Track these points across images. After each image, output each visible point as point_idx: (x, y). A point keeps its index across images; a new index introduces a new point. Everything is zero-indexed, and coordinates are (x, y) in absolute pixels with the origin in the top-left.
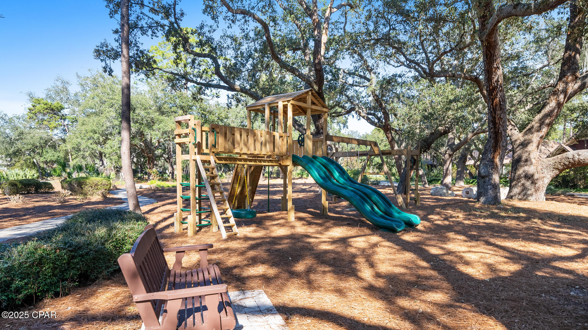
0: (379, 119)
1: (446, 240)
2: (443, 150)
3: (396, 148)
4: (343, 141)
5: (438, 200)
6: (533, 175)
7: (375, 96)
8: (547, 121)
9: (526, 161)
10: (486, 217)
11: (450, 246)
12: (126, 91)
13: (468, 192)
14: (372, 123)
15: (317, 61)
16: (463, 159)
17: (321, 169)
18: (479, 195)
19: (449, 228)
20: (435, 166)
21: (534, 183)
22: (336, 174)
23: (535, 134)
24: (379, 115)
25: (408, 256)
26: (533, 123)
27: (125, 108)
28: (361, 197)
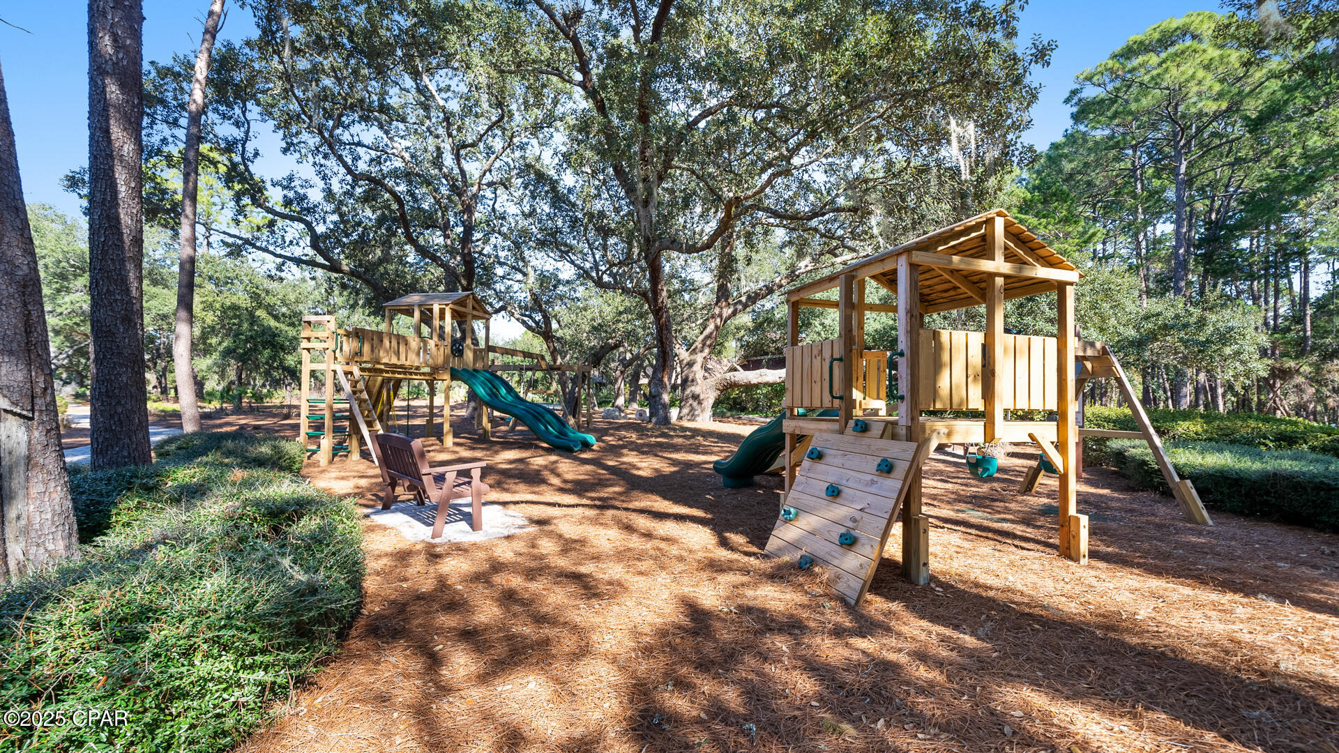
0: (537, 323)
1: (622, 455)
2: (613, 365)
3: (559, 361)
4: (507, 353)
5: (610, 423)
6: (699, 396)
7: (533, 294)
8: (708, 343)
9: (693, 381)
10: (656, 437)
11: (625, 459)
12: (187, 266)
13: (641, 414)
14: (529, 328)
15: (466, 251)
16: (636, 377)
17: (486, 385)
18: (652, 415)
19: (623, 447)
20: (604, 385)
21: (700, 403)
22: (503, 391)
23: (699, 354)
24: (537, 319)
25: (589, 468)
26: (697, 344)
27: (185, 290)
28: (533, 415)
